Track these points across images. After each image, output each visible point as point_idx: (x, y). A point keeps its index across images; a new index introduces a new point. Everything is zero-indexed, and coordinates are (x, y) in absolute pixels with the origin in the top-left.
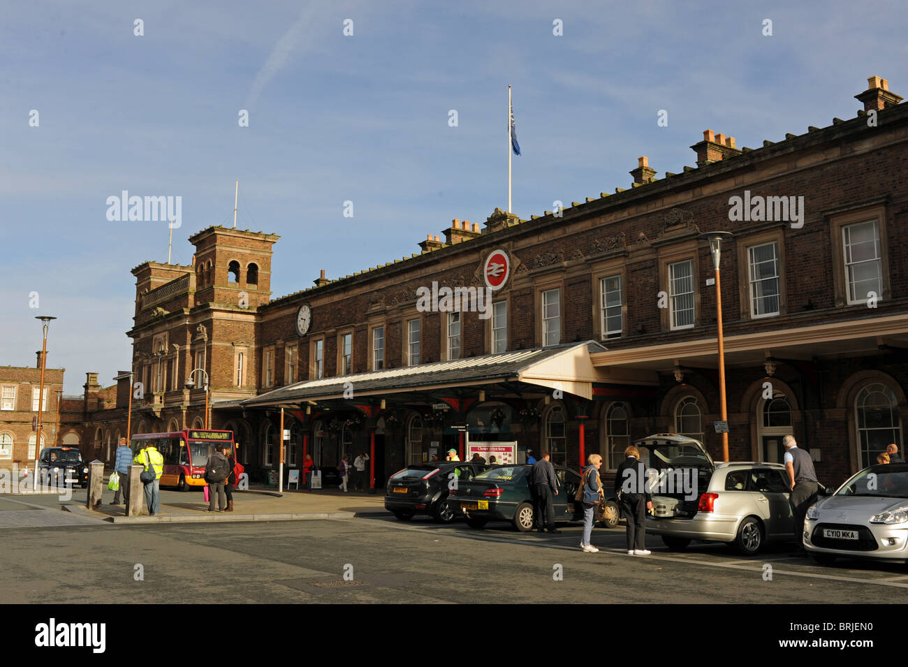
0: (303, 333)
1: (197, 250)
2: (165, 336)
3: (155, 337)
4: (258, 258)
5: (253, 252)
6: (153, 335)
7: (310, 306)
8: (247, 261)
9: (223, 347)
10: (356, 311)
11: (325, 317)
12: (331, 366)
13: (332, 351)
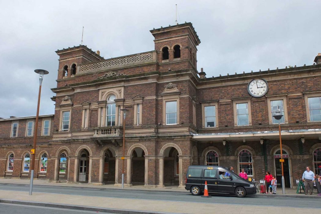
0: (257, 96)
2: (120, 91)
3: (102, 91)
5: (194, 47)
8: (193, 51)
9: (191, 99)
11: (285, 87)
12: (296, 115)
13: (297, 107)
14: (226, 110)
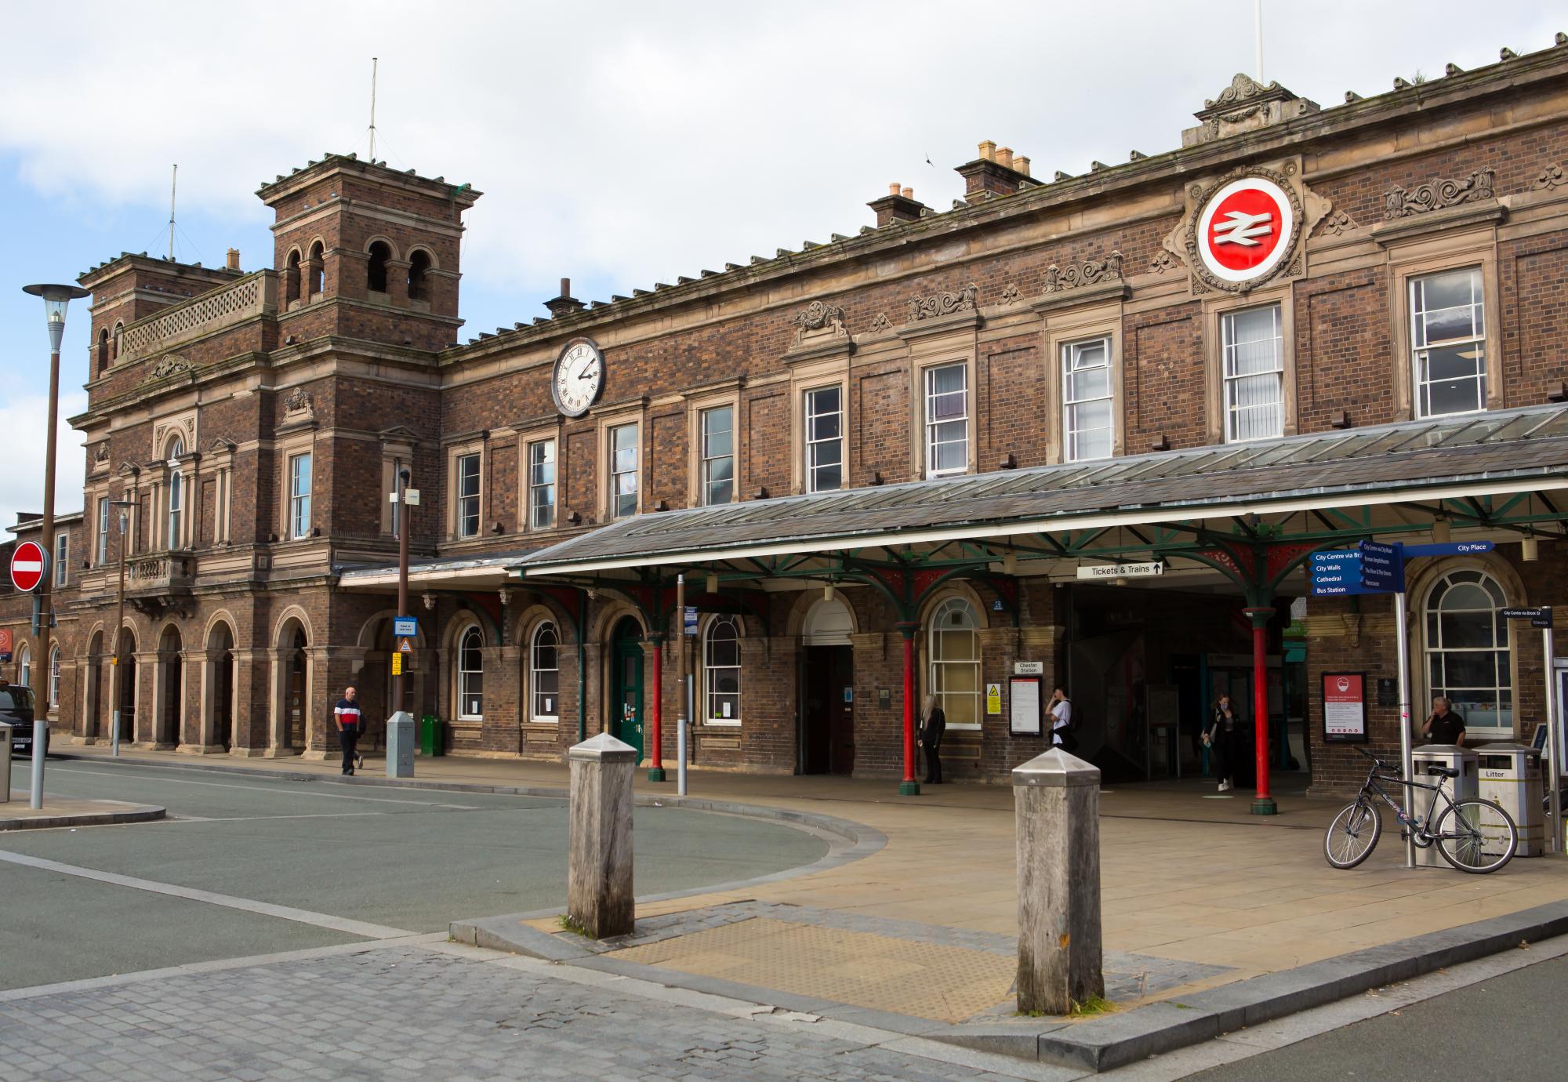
0: (575, 409)
1: (278, 218)
2: (190, 422)
3: (157, 424)
4: (433, 240)
5: (421, 226)
6: (152, 421)
7: (597, 345)
8: (408, 245)
9: (356, 442)
10: (747, 350)
11: (646, 371)
12: (666, 485)
13: (670, 450)
14: (505, 470)
